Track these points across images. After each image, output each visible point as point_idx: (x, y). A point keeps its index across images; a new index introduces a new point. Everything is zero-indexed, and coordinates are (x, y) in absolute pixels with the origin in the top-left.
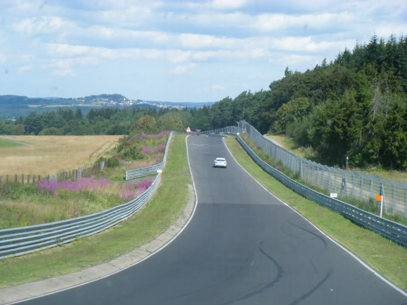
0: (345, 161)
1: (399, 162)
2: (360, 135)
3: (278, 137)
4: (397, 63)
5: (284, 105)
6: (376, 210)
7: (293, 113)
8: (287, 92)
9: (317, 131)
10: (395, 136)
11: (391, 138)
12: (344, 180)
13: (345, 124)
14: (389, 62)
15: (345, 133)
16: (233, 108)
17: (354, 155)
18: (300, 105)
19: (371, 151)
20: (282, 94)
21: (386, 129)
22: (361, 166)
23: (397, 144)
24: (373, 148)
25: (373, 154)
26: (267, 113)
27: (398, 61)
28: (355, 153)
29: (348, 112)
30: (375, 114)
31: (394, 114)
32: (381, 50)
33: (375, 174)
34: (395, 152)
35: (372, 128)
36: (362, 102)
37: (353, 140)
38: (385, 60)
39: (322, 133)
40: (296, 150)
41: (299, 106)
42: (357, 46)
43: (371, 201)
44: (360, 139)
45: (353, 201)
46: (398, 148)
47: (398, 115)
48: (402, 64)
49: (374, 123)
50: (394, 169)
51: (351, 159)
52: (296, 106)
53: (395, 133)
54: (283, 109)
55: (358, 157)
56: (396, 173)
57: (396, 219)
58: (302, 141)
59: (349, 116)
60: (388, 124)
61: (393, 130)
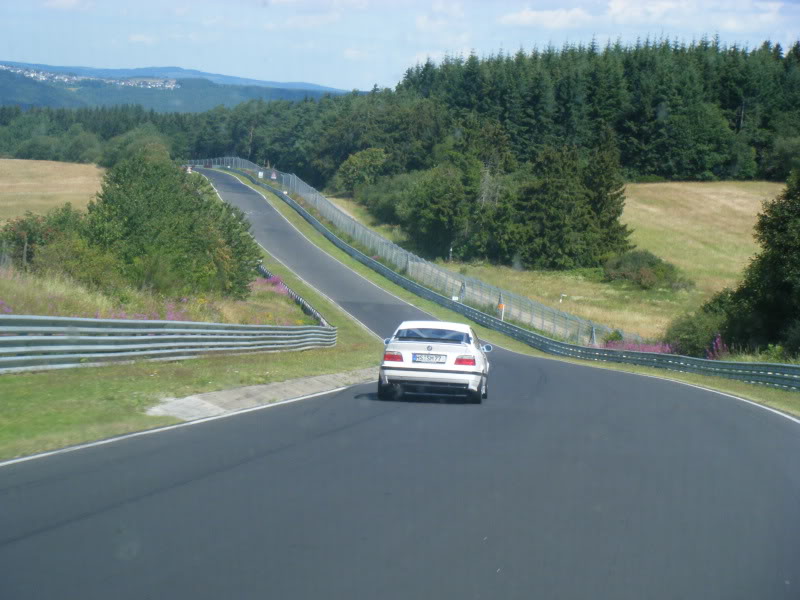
0: (448, 252)
1: (508, 256)
2: (467, 224)
3: (341, 201)
4: (505, 100)
5: (351, 156)
6: (497, 314)
7: (364, 169)
8: (351, 135)
9: (415, 213)
10: (505, 228)
11: (500, 231)
12: (463, 284)
13: (451, 213)
14: (492, 98)
15: (450, 221)
16: (233, 124)
17: (458, 246)
18: (374, 158)
19: (478, 243)
20: (342, 136)
21: (495, 219)
22: (466, 259)
23: (506, 237)
24: (480, 240)
25: (480, 247)
26: (320, 161)
27: (506, 97)
28: (461, 244)
29: (454, 199)
30: (484, 201)
31: (505, 203)
32: (483, 80)
33: (481, 269)
34: (505, 246)
35: (480, 219)
36: (470, 185)
37: (458, 230)
38: (488, 95)
39: (420, 217)
40: (378, 228)
41: (372, 161)
42: (446, 60)
43: (491, 306)
44: (466, 229)
45: (475, 305)
46: (507, 242)
47: (509, 205)
48: (511, 103)
49: (483, 211)
50: (503, 264)
51: (454, 251)
52: (368, 160)
53: (505, 224)
54: (350, 163)
55: (463, 250)
56: (504, 268)
57: (513, 322)
58: (384, 215)
59: (455, 203)
60: (498, 214)
61: (503, 222)
